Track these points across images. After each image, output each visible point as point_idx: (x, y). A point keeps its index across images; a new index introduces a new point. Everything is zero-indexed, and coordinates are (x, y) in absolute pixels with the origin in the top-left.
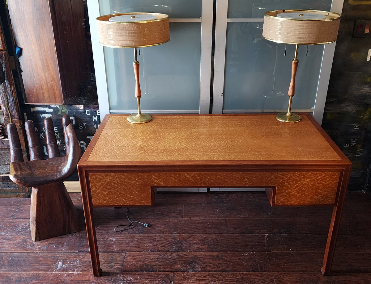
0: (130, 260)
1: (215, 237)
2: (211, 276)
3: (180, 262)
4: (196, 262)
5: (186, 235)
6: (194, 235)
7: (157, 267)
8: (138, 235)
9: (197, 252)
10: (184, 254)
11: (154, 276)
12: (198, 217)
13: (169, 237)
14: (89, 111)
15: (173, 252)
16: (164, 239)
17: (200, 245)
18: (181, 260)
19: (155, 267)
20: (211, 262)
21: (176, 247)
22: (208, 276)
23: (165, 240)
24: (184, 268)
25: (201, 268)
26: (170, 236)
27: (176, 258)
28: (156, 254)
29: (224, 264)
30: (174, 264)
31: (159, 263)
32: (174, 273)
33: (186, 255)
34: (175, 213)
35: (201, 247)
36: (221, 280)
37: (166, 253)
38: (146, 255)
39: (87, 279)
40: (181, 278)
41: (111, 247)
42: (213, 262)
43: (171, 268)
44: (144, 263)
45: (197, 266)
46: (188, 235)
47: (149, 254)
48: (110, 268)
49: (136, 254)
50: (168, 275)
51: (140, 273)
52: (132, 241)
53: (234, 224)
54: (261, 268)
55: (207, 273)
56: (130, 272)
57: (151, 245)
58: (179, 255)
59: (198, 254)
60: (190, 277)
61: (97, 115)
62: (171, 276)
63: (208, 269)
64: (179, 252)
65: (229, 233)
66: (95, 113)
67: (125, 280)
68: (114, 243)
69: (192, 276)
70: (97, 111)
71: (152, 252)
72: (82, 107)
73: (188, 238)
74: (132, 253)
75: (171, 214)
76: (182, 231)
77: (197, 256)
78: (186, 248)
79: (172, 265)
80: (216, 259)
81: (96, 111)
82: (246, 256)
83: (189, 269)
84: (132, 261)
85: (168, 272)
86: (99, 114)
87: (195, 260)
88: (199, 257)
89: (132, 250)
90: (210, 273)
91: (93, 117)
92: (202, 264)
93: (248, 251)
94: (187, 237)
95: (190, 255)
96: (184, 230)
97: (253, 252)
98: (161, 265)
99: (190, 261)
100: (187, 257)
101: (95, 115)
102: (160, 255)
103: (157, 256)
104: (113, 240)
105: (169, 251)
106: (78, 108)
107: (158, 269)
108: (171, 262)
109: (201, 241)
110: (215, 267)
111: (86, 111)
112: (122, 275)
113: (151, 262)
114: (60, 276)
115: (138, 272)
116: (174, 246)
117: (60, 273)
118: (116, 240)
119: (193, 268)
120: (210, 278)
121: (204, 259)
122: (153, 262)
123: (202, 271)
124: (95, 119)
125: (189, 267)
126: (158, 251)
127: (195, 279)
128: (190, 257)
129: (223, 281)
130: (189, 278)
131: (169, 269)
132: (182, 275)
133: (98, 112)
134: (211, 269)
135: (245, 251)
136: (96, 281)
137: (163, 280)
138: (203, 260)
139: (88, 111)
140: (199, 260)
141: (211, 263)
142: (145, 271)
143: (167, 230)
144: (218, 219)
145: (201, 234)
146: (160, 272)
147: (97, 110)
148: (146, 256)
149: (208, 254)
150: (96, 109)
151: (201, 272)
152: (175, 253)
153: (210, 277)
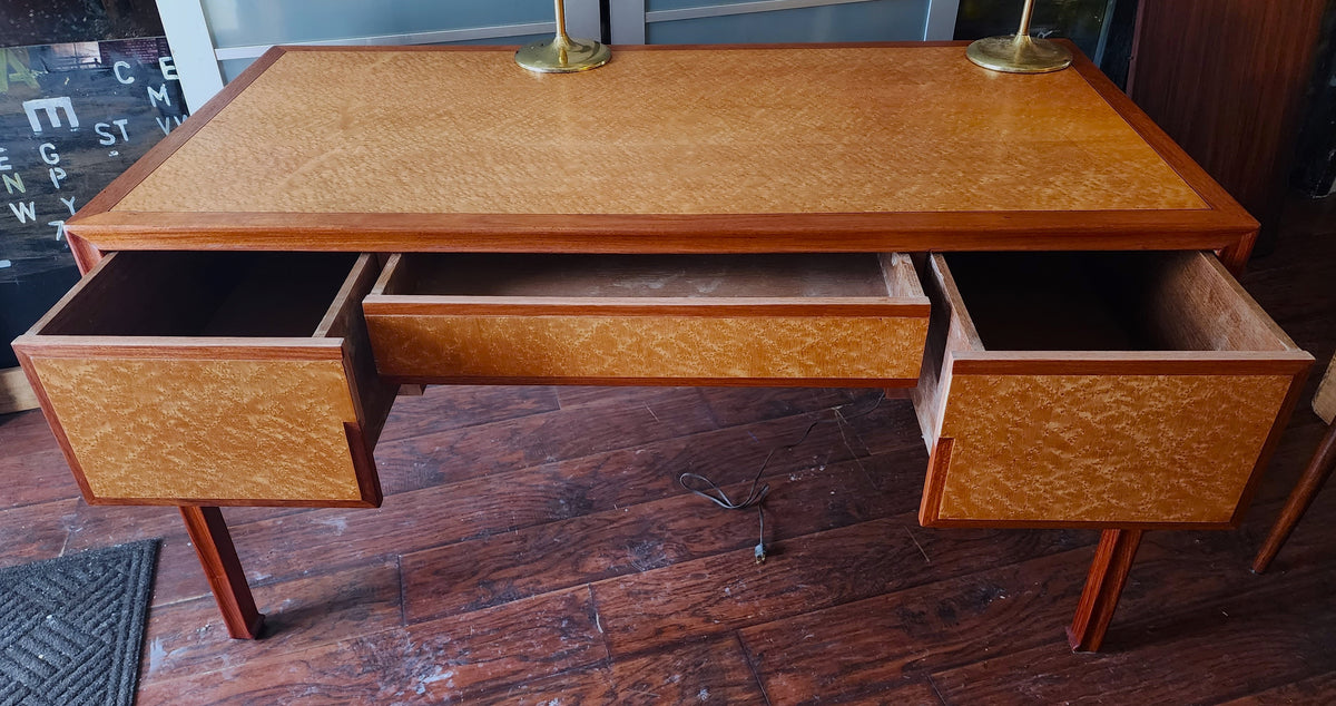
0: (424, 580)
1: (683, 446)
2: (714, 569)
3: (599, 548)
4: (653, 535)
5: (588, 458)
6: (616, 455)
7: (528, 579)
8: (422, 493)
9: (646, 504)
10: (607, 520)
11: (527, 614)
12: (609, 396)
13: (536, 476)
14: (127, 66)
15: (565, 522)
16: (520, 484)
17: (646, 480)
18: (601, 541)
19: (518, 582)
20: (700, 525)
21: (569, 502)
22: (705, 572)
23: (522, 488)
24: (621, 562)
25: (676, 551)
26: (538, 473)
27: (582, 539)
28: (510, 539)
29: (742, 521)
30: (581, 556)
31: (528, 567)
32: (591, 587)
33: (612, 522)
34: (527, 398)
35: (651, 486)
36: (751, 575)
37: (543, 529)
38: (475, 550)
39: (282, 680)
40: (620, 598)
41: (339, 551)
42: (704, 523)
43: (575, 572)
44: (476, 578)
45: (660, 547)
46: (597, 456)
47: (485, 545)
48: (356, 623)
49: (439, 556)
50: (574, 598)
51: (473, 613)
52: (408, 516)
53: (729, 396)
54: (859, 512)
55: (700, 562)
56: (435, 618)
57: (480, 513)
58: (589, 526)
59: (647, 508)
60: (651, 588)
61: (166, 82)
62: (586, 598)
63: (698, 547)
64: (585, 517)
65: (724, 427)
66: (153, 71)
67: (426, 652)
68: (345, 533)
69: (655, 582)
70: (162, 65)
71: (494, 537)
72: (91, 51)
73: (599, 467)
74: (423, 555)
75: (518, 404)
76: (573, 448)
77: (650, 515)
78: (603, 500)
79: (576, 563)
80: (712, 512)
81: (157, 65)
82: (800, 483)
83: (637, 562)
84: (430, 580)
85: (572, 589)
86: (172, 77)
87: (647, 530)
88: (655, 517)
89: (420, 545)
90: (709, 559)
91: (150, 89)
92: (676, 539)
93: (800, 469)
94: (595, 464)
95: (624, 517)
96: (578, 445)
97: (818, 466)
98: (539, 572)
99: (633, 537)
100: (615, 525)
101: (154, 79)
102: (524, 539)
103: (514, 543)
104: (336, 527)
105: (552, 521)
106: (78, 57)
107: (531, 585)
108: (570, 554)
109: (644, 468)
110: (718, 536)
111: (116, 65)
112: (409, 636)
113: (500, 569)
114: (168, 696)
115: (464, 612)
116: (562, 502)
117: (165, 686)
118: (349, 524)
119: (649, 556)
120: (716, 576)
121: (673, 521)
122: (506, 567)
123: (681, 559)
124: (159, 96)
125: (635, 557)
126: (512, 529)
127: (668, 591)
128: (627, 524)
129: (760, 576)
130: (646, 592)
131: (571, 579)
132: (622, 586)
133: (165, 69)
134: (707, 548)
135: (792, 470)
136: (318, 682)
137: (561, 620)
138: (672, 526)
139: (121, 68)
140: (660, 528)
141: (700, 529)
142: (491, 603)
143: (521, 454)
144: (673, 393)
145: (637, 447)
146: (543, 595)
147: (162, 61)
148: (476, 553)
149: (679, 501)
150: (154, 54)
151: (681, 565)
152: (572, 522)
153: (715, 572)
